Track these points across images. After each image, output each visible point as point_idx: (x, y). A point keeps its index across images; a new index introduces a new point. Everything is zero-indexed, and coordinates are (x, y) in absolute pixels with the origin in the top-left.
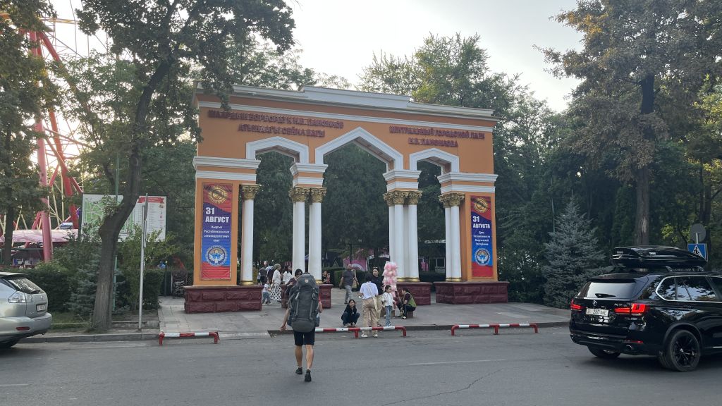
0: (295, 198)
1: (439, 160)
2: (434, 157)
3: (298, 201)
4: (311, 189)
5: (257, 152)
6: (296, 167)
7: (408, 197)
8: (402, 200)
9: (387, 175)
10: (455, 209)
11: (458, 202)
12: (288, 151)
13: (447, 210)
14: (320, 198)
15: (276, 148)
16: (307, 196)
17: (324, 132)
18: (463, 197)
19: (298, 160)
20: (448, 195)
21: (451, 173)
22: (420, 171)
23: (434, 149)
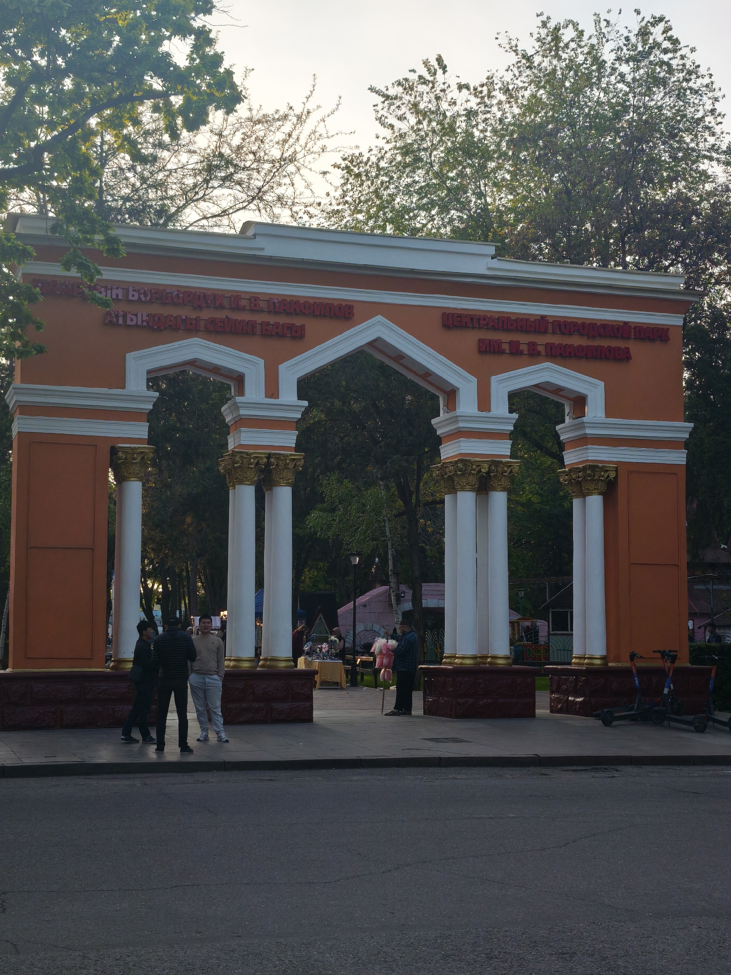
0: (235, 475)
1: (559, 390)
2: (548, 383)
3: (241, 482)
4: (269, 456)
5: (149, 372)
6: (236, 407)
7: (488, 473)
8: (473, 480)
9: (441, 423)
10: (595, 502)
11: (602, 487)
12: (216, 370)
13: (576, 503)
14: (290, 476)
15: (193, 363)
16: (262, 471)
17: (303, 327)
18: (612, 475)
19: (241, 391)
20: (578, 470)
21: (585, 419)
22: (515, 416)
23: (547, 364)
